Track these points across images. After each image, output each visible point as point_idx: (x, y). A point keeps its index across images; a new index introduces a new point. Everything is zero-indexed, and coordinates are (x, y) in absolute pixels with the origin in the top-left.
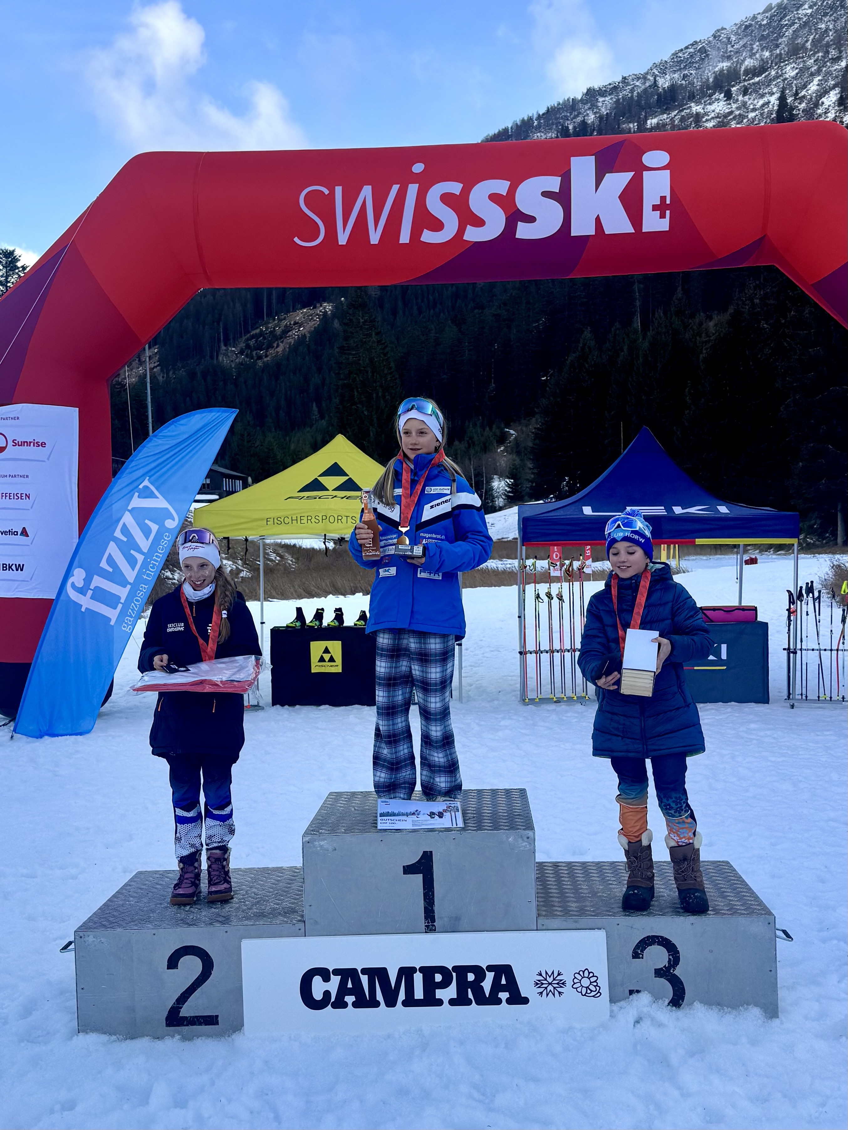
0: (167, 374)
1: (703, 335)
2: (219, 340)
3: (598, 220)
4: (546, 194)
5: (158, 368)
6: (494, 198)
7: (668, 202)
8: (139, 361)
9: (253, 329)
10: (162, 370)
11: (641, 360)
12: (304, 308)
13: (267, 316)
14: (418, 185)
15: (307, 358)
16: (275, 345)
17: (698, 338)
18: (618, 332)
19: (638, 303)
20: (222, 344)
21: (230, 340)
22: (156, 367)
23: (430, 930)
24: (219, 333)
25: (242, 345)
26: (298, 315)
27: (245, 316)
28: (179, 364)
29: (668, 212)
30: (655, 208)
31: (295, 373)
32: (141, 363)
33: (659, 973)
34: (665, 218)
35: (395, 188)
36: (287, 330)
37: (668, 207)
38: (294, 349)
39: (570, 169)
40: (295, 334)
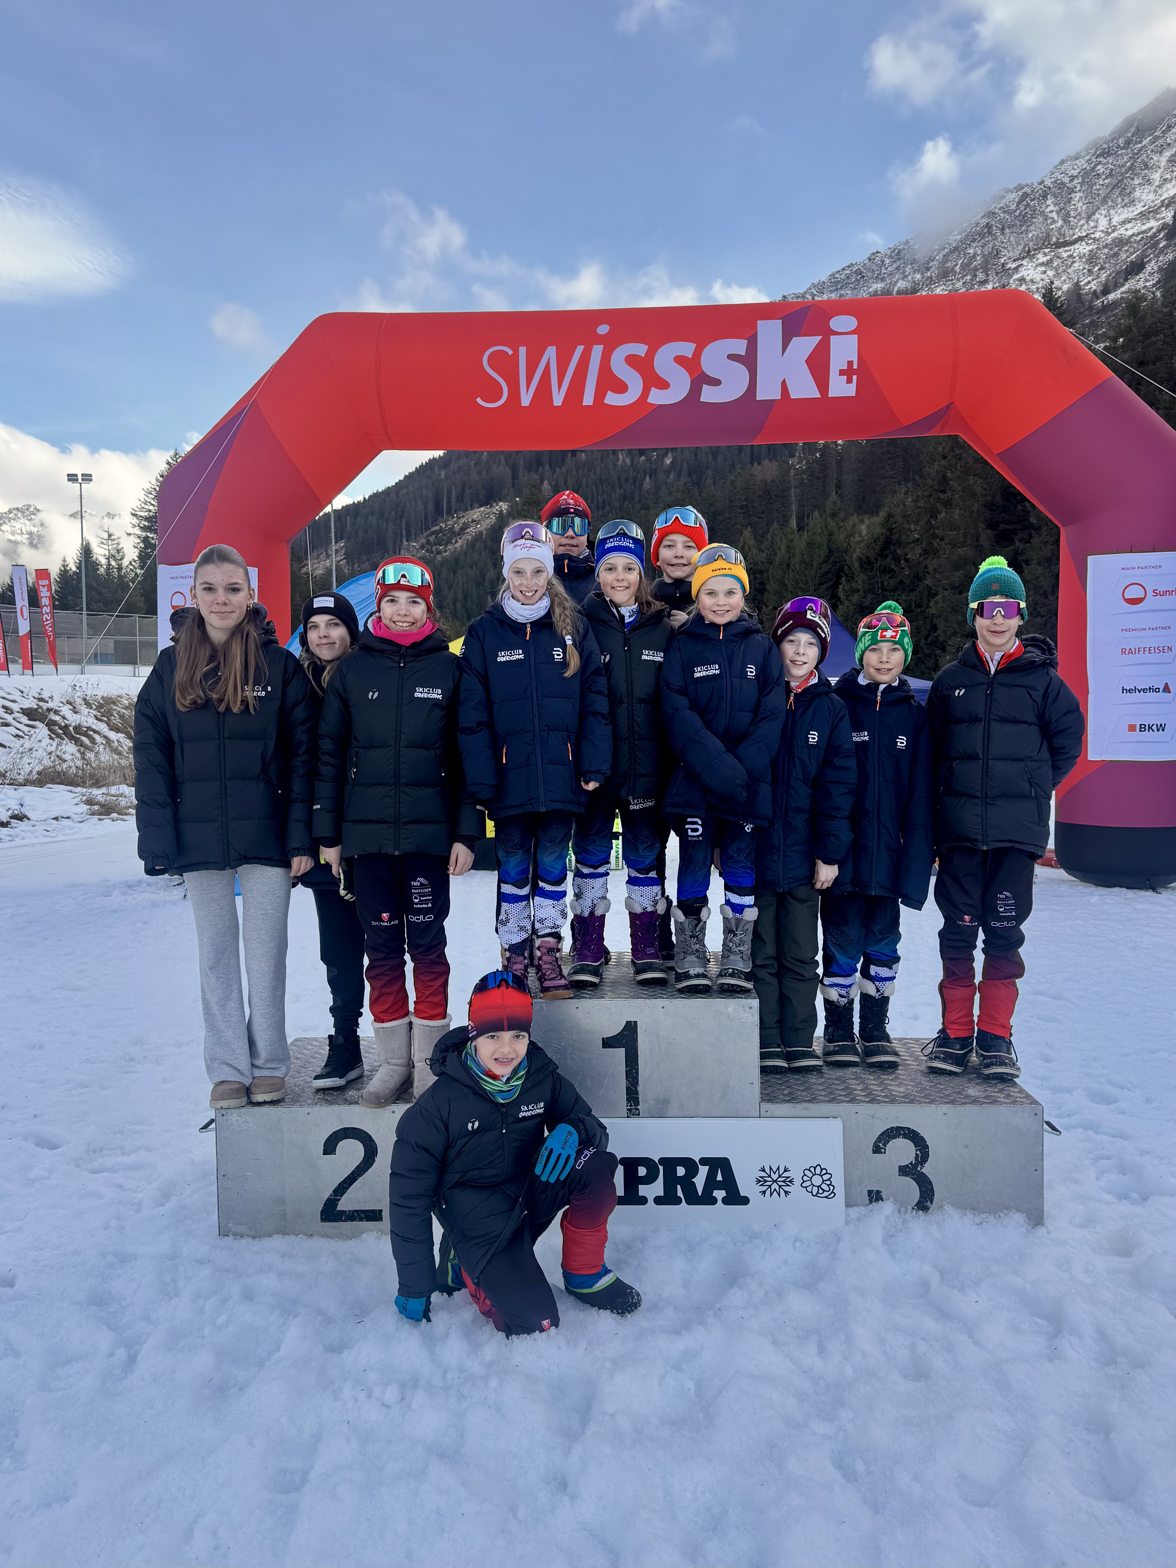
0: (353, 566)
1: (857, 535)
2: (402, 536)
3: (784, 384)
4: (732, 357)
5: (345, 561)
6: (680, 360)
7: (855, 366)
8: (326, 554)
9: (433, 525)
10: (347, 563)
11: (798, 558)
12: (482, 507)
13: (447, 514)
14: (602, 346)
15: (483, 554)
16: (454, 541)
17: (852, 539)
18: (776, 532)
19: (794, 507)
20: (404, 540)
21: (411, 536)
22: (342, 560)
23: (633, 1115)
24: (402, 530)
25: (423, 541)
26: (476, 513)
27: (426, 514)
28: (364, 558)
29: (855, 377)
30: (842, 373)
31: (471, 568)
32: (328, 556)
33: (904, 1171)
34: (851, 382)
35: (580, 349)
36: (465, 527)
37: (855, 372)
38: (472, 545)
39: (756, 333)
40: (472, 530)
